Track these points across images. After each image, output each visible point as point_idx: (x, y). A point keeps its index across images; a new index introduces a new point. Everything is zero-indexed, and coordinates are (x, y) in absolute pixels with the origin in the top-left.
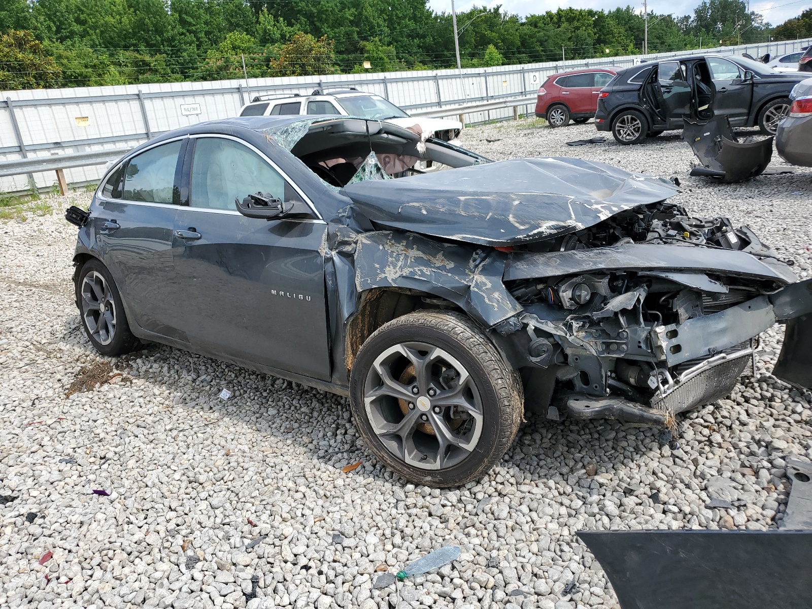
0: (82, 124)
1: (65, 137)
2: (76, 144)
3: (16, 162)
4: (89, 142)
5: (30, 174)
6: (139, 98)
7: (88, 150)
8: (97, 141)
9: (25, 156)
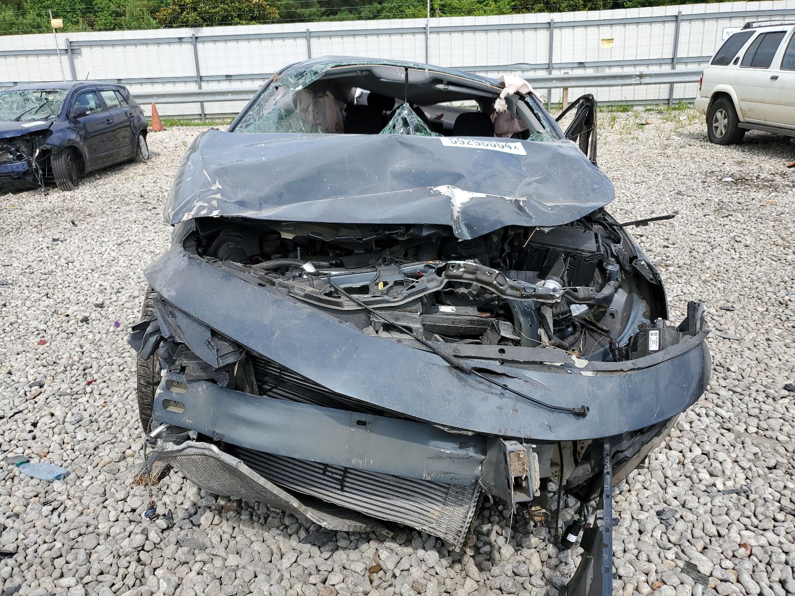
0: (607, 45)
1: (590, 58)
2: (597, 65)
3: (543, 77)
4: (610, 64)
5: (550, 89)
6: (677, 21)
7: (608, 72)
8: (618, 64)
9: (550, 73)
